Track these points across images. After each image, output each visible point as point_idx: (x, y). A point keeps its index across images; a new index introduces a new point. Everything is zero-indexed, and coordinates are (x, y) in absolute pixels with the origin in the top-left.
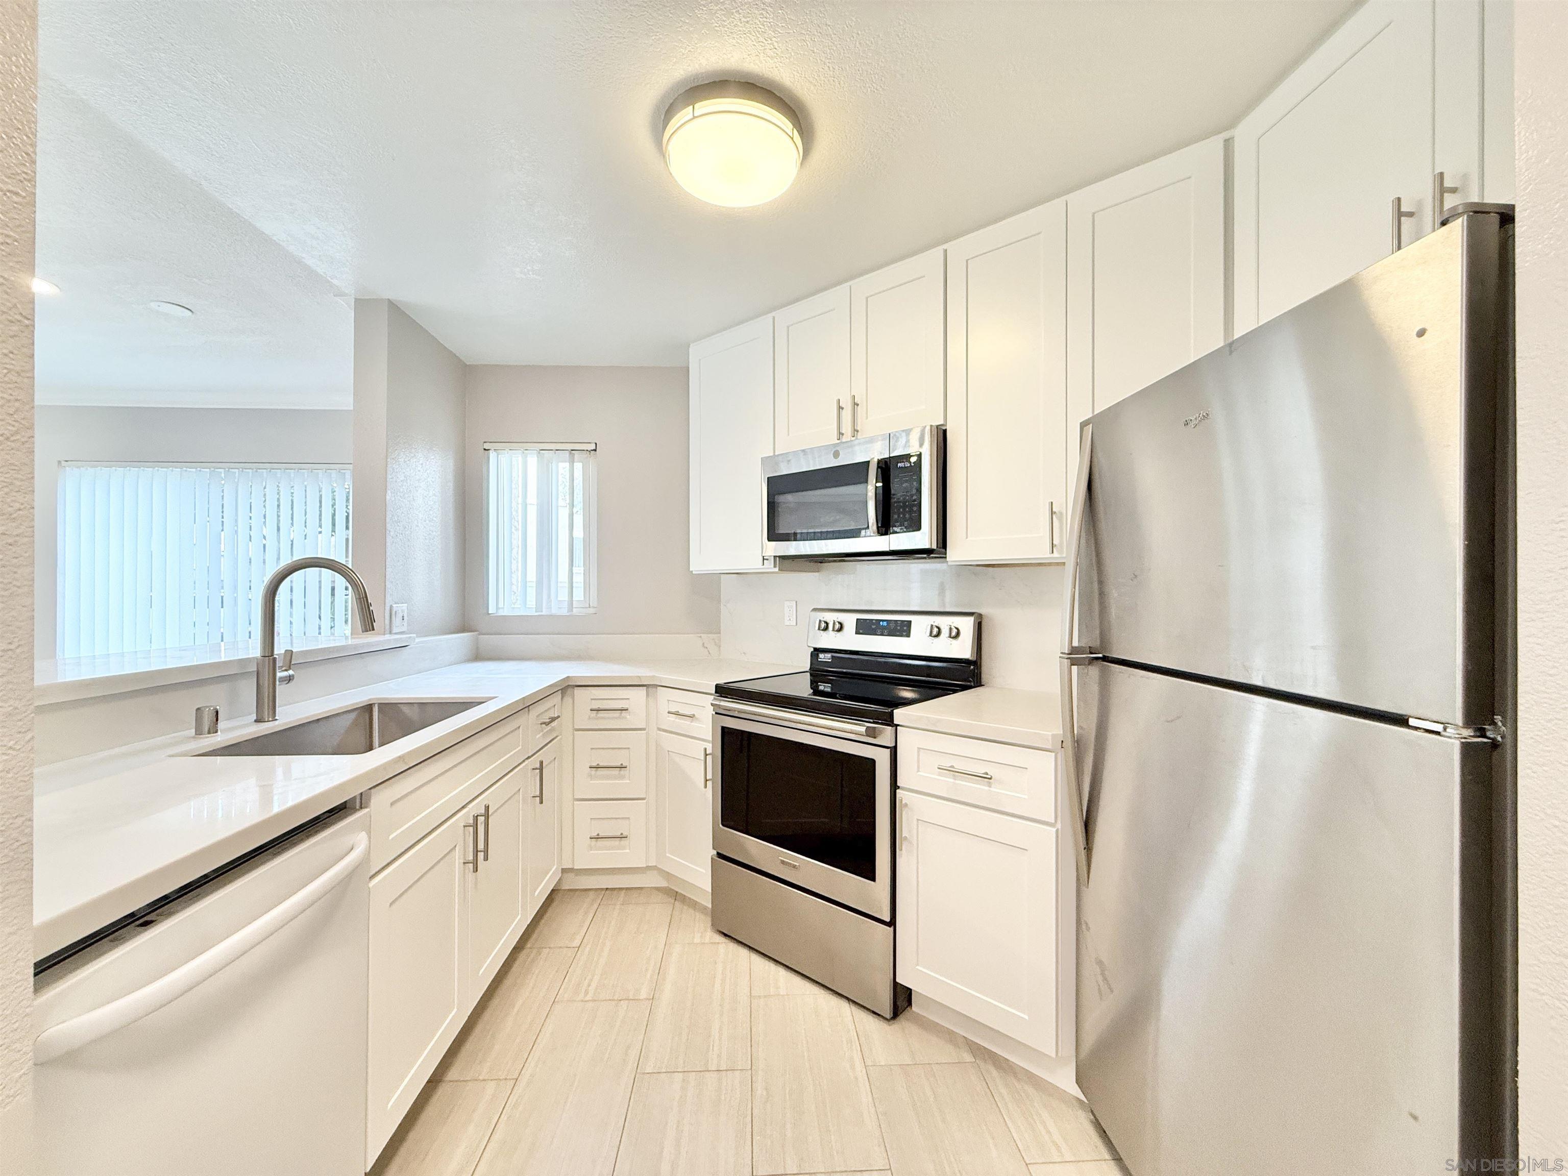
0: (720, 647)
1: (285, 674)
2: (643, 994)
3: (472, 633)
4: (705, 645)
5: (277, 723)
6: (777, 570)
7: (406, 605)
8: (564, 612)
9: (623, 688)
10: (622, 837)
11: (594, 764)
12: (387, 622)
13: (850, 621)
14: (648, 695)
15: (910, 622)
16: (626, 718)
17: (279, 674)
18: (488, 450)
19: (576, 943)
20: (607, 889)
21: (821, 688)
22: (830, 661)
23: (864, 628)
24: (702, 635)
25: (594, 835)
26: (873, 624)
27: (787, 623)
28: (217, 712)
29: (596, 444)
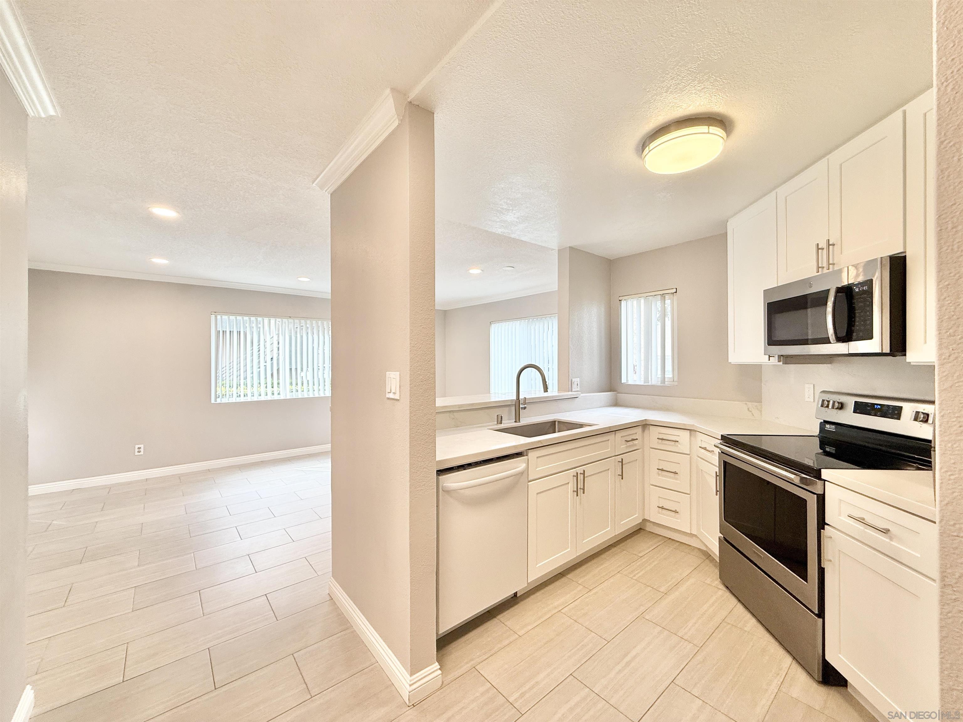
0: (761, 411)
1: (524, 406)
2: (663, 589)
3: (614, 392)
4: (750, 410)
5: (521, 423)
6: (781, 363)
7: (579, 379)
8: (659, 384)
9: (677, 429)
10: (676, 512)
11: (660, 468)
12: (570, 386)
13: (850, 402)
14: (690, 435)
15: (901, 408)
16: (678, 446)
17: (521, 406)
18: (621, 300)
19: (640, 555)
20: (670, 538)
21: (828, 449)
22: (834, 430)
23: (860, 408)
24: (747, 403)
25: (661, 506)
26: (868, 406)
27: (807, 400)
28: (502, 417)
29: (676, 289)
